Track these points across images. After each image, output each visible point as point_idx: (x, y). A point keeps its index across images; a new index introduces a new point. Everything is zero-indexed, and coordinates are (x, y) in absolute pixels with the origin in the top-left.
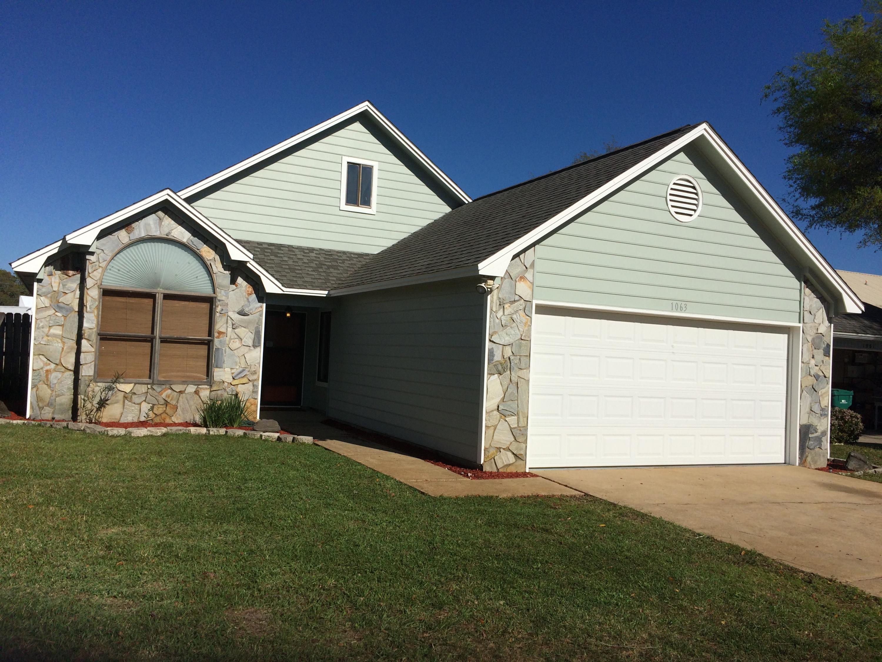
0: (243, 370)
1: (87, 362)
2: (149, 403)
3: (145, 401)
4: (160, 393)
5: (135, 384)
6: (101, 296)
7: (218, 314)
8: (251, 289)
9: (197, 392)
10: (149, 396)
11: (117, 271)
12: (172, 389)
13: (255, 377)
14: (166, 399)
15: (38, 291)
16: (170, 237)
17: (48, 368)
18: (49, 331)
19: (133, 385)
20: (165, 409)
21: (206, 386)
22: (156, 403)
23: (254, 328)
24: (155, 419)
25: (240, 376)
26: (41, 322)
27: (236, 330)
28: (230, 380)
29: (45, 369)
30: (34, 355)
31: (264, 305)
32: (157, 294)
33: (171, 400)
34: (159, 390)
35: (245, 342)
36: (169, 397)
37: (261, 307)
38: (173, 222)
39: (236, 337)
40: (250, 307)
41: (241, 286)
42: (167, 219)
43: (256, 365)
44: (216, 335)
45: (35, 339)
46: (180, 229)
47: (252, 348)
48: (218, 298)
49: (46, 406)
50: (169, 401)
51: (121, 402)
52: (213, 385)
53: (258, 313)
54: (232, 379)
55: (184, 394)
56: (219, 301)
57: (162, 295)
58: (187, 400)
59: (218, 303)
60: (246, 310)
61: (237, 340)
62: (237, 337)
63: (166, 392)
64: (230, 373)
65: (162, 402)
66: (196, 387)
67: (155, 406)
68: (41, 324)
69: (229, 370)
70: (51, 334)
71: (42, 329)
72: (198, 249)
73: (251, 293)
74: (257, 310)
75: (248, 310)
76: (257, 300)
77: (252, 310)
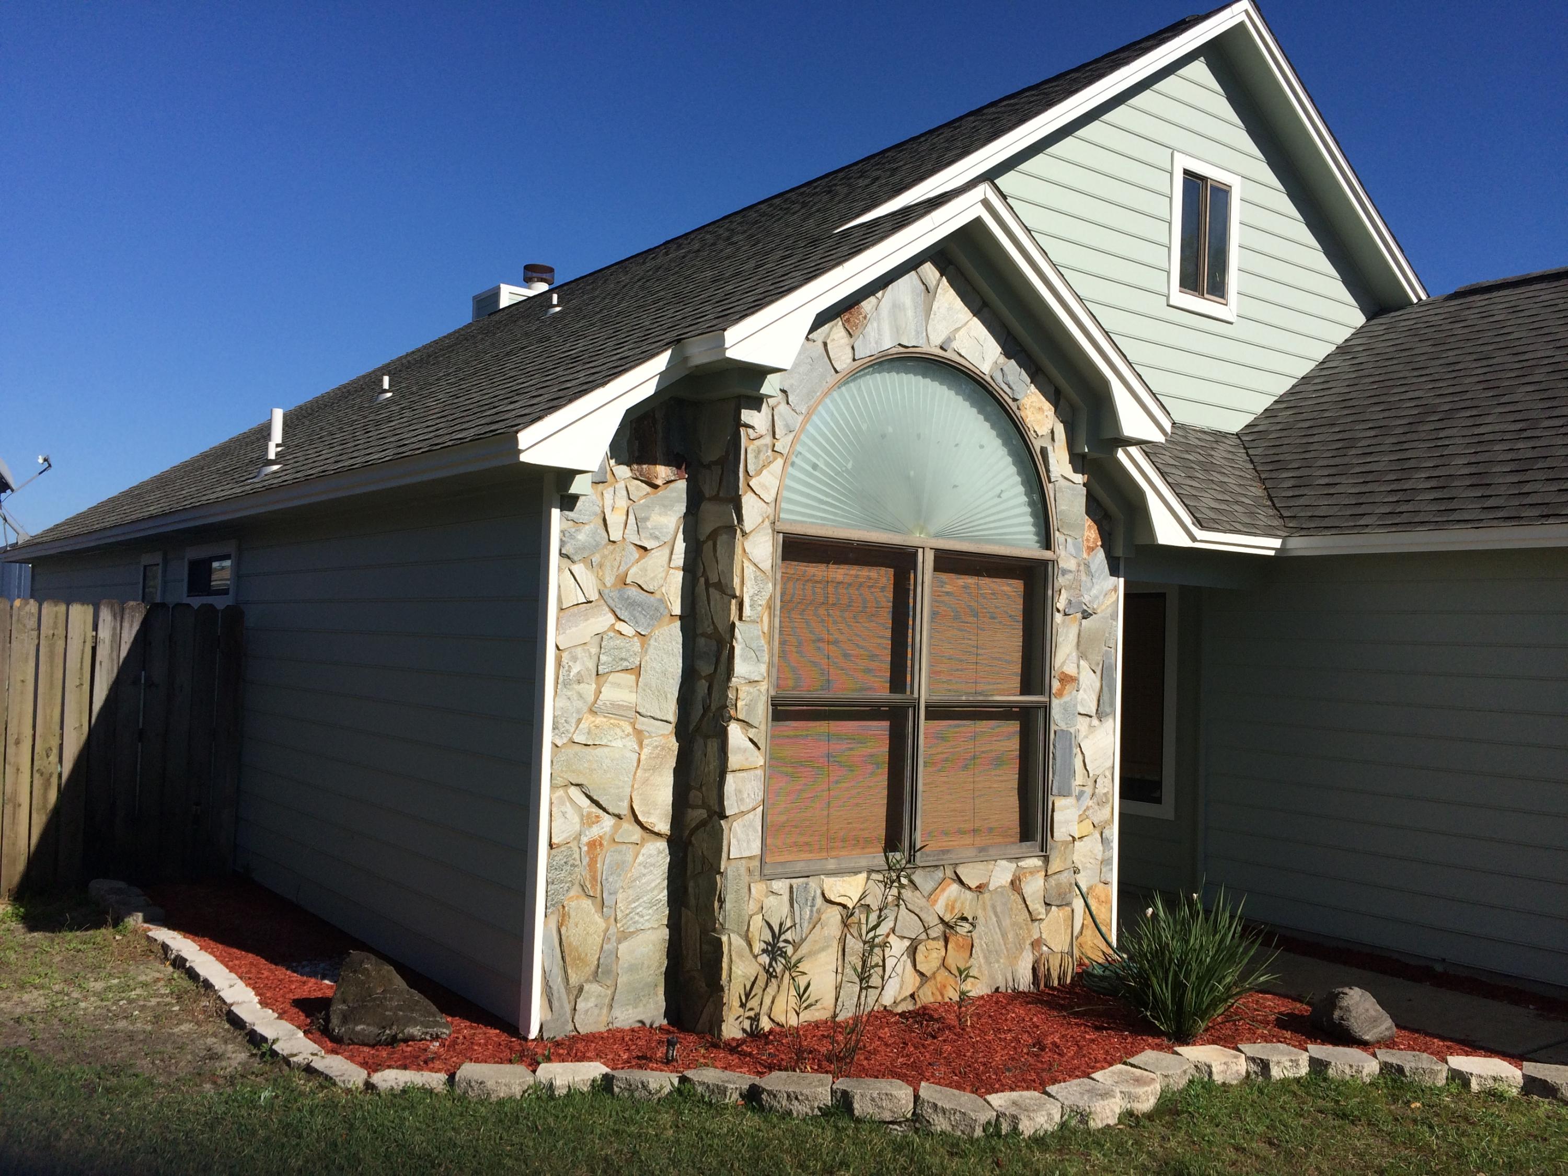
0: (1081, 794)
1: (743, 809)
2: (903, 938)
3: (893, 930)
4: (931, 897)
5: (870, 873)
6: (779, 561)
7: (1058, 617)
8: (1093, 534)
9: (1015, 884)
11: (811, 470)
12: (959, 880)
13: (1105, 814)
14: (947, 918)
15: (562, 543)
16: (949, 355)
17: (594, 832)
18: (598, 692)
19: (864, 875)
20: (942, 953)
21: (1037, 861)
22: (922, 933)
23: (1099, 658)
24: (920, 993)
26: (574, 660)
29: (585, 840)
30: (553, 787)
31: (1122, 580)
32: (920, 551)
33: (958, 919)
34: (928, 886)
36: (953, 910)
37: (1116, 590)
38: (957, 303)
40: (1094, 591)
42: (945, 291)
43: (1106, 773)
44: (1056, 684)
45: (556, 728)
46: (977, 328)
47: (1095, 722)
49: (587, 981)
50: (952, 924)
52: (1050, 857)
53: (1110, 610)
55: (987, 896)
56: (1063, 573)
57: (931, 554)
58: (995, 913)
63: (946, 894)
65: (937, 929)
66: (1013, 866)
67: (921, 948)
68: (573, 670)
70: (608, 703)
71: (576, 687)
72: (1015, 400)
73: (1093, 545)
74: (1107, 600)
75: (1090, 602)
76: (1106, 566)
77: (1097, 601)
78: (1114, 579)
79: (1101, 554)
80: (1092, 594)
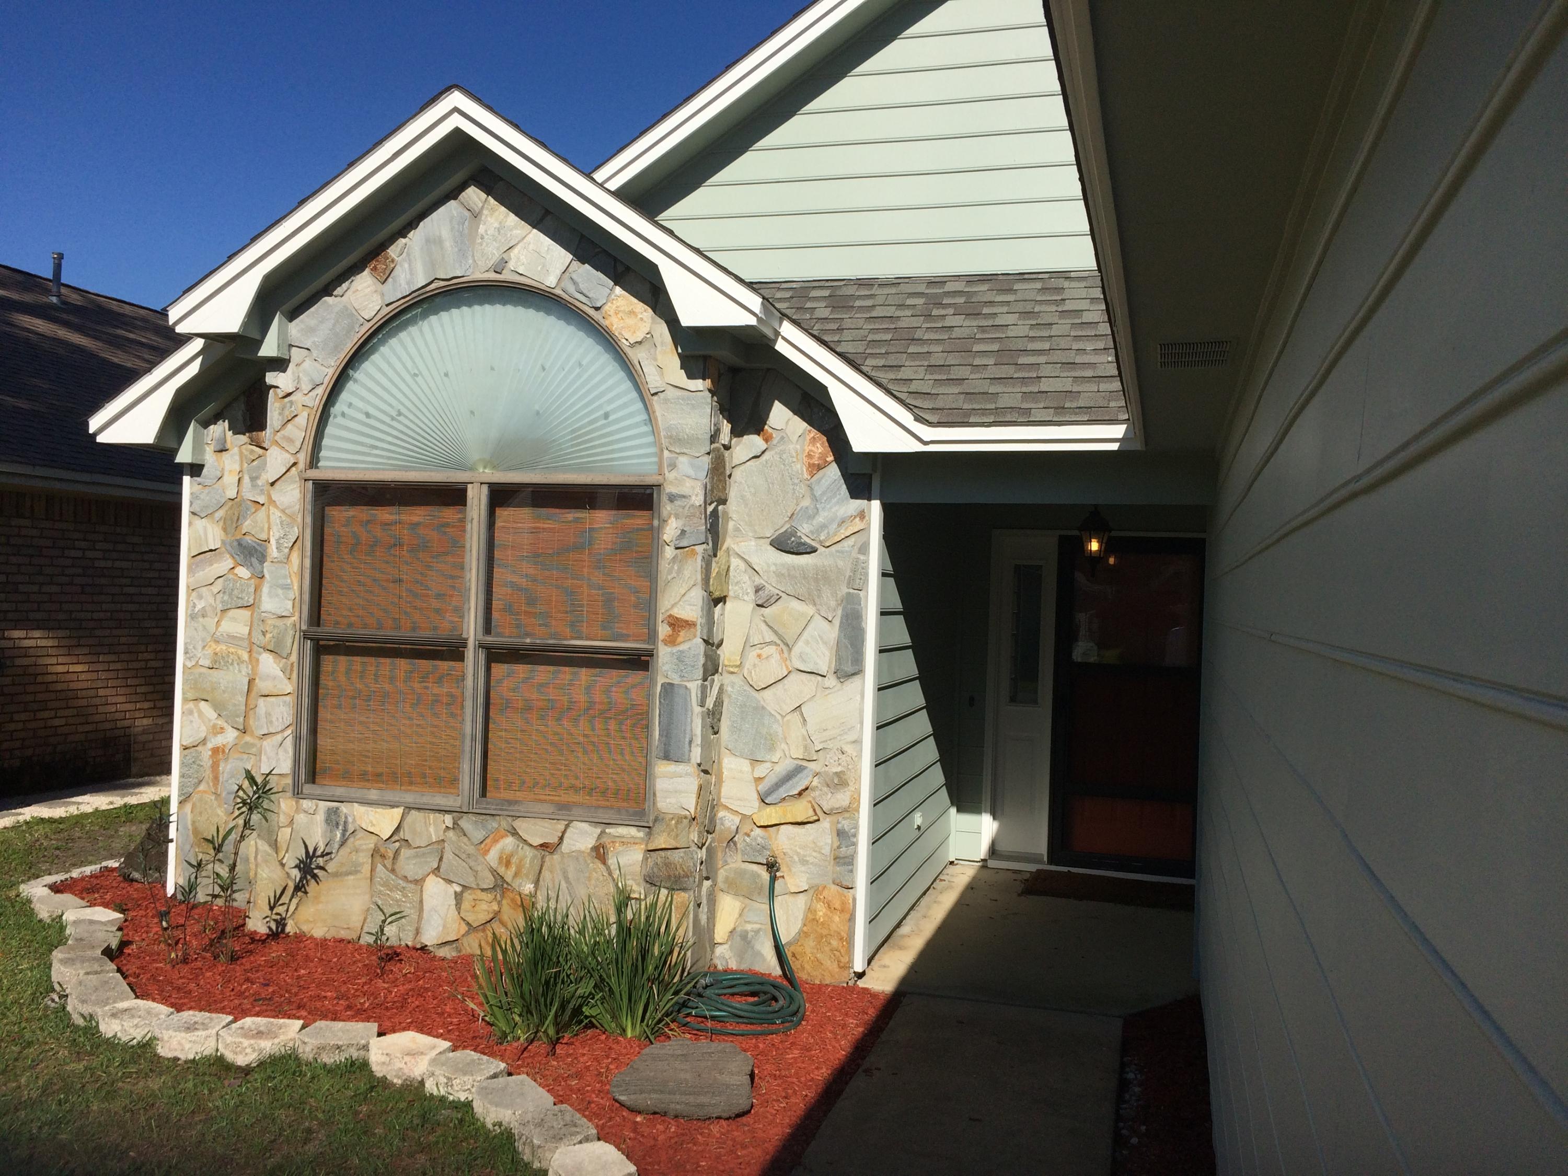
0: (799, 770)
1: (273, 730)
2: (449, 882)
3: (436, 871)
4: (483, 846)
5: (408, 808)
6: (311, 507)
7: (669, 552)
8: (821, 446)
9: (600, 852)
10: (448, 855)
11: (362, 417)
12: (515, 833)
13: (842, 799)
14: (502, 870)
15: (191, 503)
16: (507, 276)
17: (218, 741)
18: (219, 624)
19: (398, 812)
20: (496, 908)
21: (633, 831)
22: (470, 881)
23: (837, 603)
24: (465, 941)
25: (782, 792)
26: (200, 597)
27: (769, 612)
28: (750, 805)
29: (210, 745)
30: (185, 700)
31: (876, 505)
32: (469, 486)
33: (516, 875)
34: (477, 834)
35: (801, 657)
36: (508, 864)
37: (862, 515)
38: (512, 219)
39: (769, 636)
40: (820, 519)
41: (788, 439)
42: (493, 210)
43: (847, 748)
44: (663, 630)
45: (186, 653)
46: (537, 239)
47: (831, 681)
48: (669, 489)
50: (508, 878)
51: (367, 868)
52: (656, 829)
53: (851, 541)
54: (756, 803)
55: (556, 857)
56: (672, 498)
57: (485, 489)
58: (567, 879)
59: (667, 508)
60: (805, 531)
61: (772, 649)
62: (774, 638)
63: (500, 846)
64: (749, 777)
65: (489, 882)
66: (598, 831)
67: (467, 895)
68: (199, 607)
69: (745, 765)
70: (225, 634)
71: (201, 619)
72: (597, 309)
73: (820, 462)
74: (846, 529)
75: (812, 532)
76: (844, 486)
77: (826, 531)
78: (860, 504)
79: (833, 472)
80: (815, 522)
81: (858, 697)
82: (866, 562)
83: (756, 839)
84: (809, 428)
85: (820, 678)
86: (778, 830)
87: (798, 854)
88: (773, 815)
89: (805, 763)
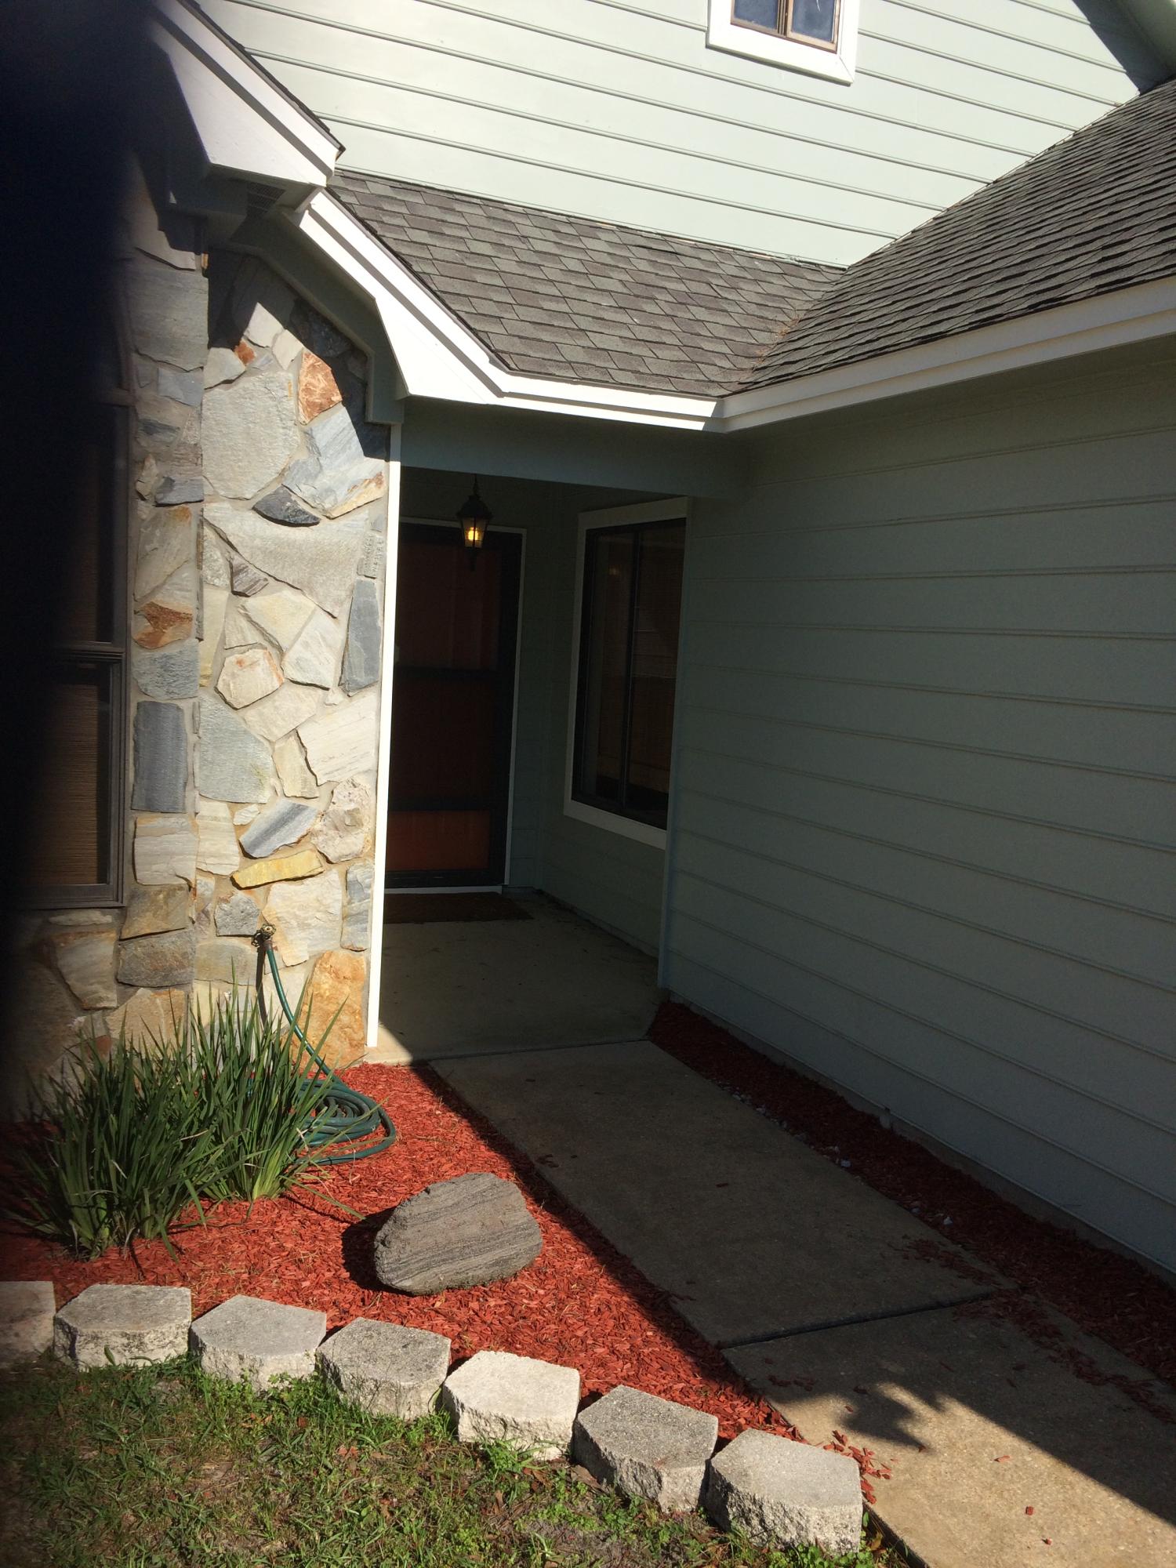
0: (296, 811)
7: (145, 510)
8: (322, 380)
13: (354, 842)
21: (96, 916)
23: (343, 594)
25: (276, 841)
27: (250, 603)
28: (230, 862)
31: (395, 467)
35: (298, 663)
37: (379, 479)
39: (253, 636)
40: (325, 480)
41: (274, 363)
43: (358, 780)
44: (140, 627)
47: (336, 696)
52: (133, 909)
53: (364, 514)
54: (237, 858)
59: (144, 443)
60: (304, 492)
61: (258, 654)
62: (259, 638)
64: (226, 825)
69: (223, 810)
73: (323, 401)
74: (358, 497)
75: (313, 497)
76: (356, 439)
77: (332, 498)
78: (376, 464)
79: (341, 418)
80: (317, 484)
81: (373, 716)
82: (384, 542)
83: (238, 905)
84: (306, 351)
85: (320, 691)
86: (269, 890)
87: (296, 917)
88: (264, 871)
89: (303, 802)
